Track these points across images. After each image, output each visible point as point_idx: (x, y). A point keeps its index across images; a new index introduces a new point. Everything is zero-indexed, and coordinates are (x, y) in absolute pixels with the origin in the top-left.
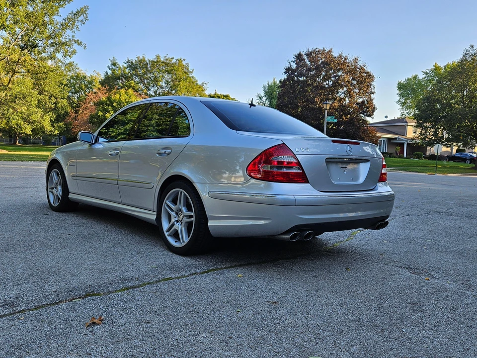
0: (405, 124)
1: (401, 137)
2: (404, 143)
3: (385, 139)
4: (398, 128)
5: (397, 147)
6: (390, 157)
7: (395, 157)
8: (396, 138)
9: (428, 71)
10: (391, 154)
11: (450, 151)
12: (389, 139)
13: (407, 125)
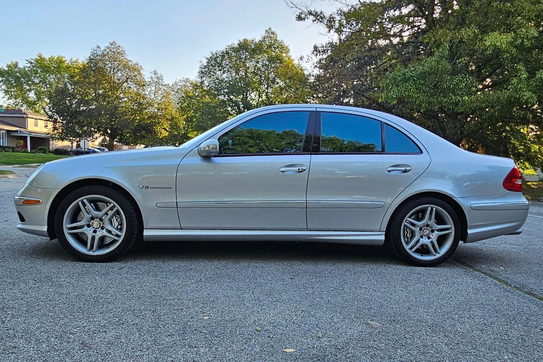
0: (25, 116)
1: (22, 130)
2: (27, 137)
3: (4, 132)
4: (16, 119)
5: (19, 141)
6: (13, 151)
7: (19, 152)
8: (17, 131)
9: (33, 61)
10: (13, 148)
11: (71, 145)
12: (8, 132)
13: (27, 117)
